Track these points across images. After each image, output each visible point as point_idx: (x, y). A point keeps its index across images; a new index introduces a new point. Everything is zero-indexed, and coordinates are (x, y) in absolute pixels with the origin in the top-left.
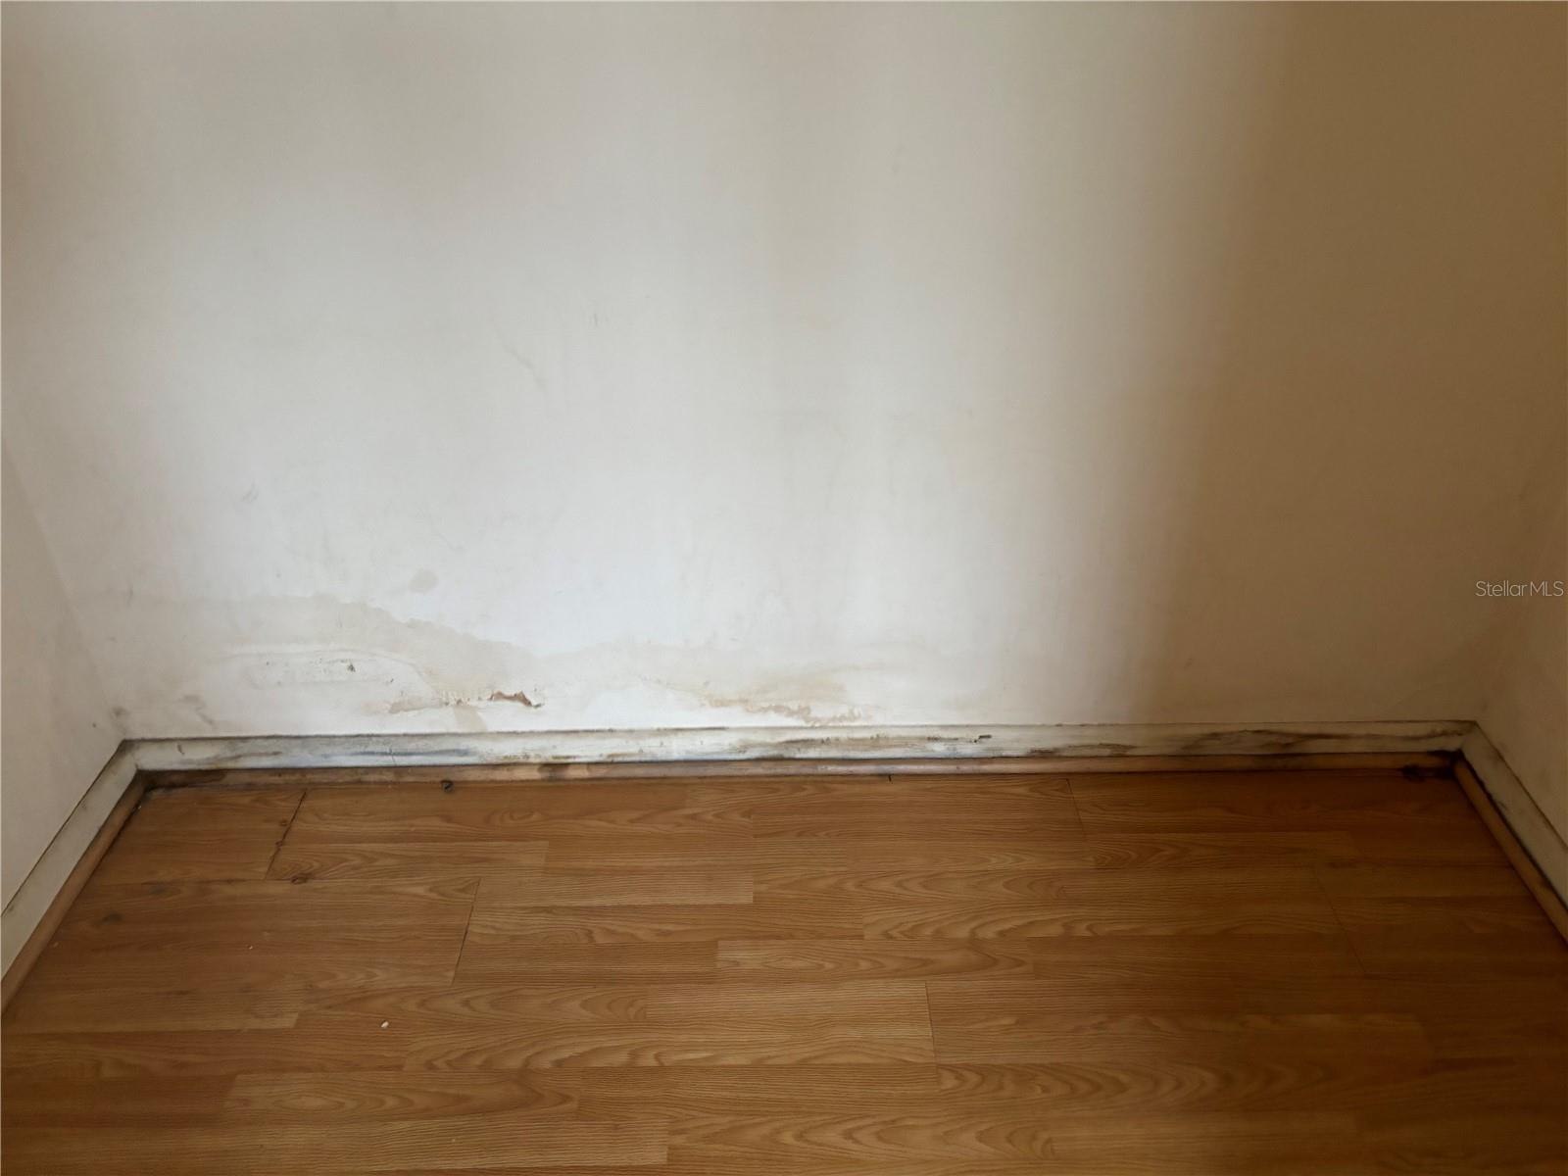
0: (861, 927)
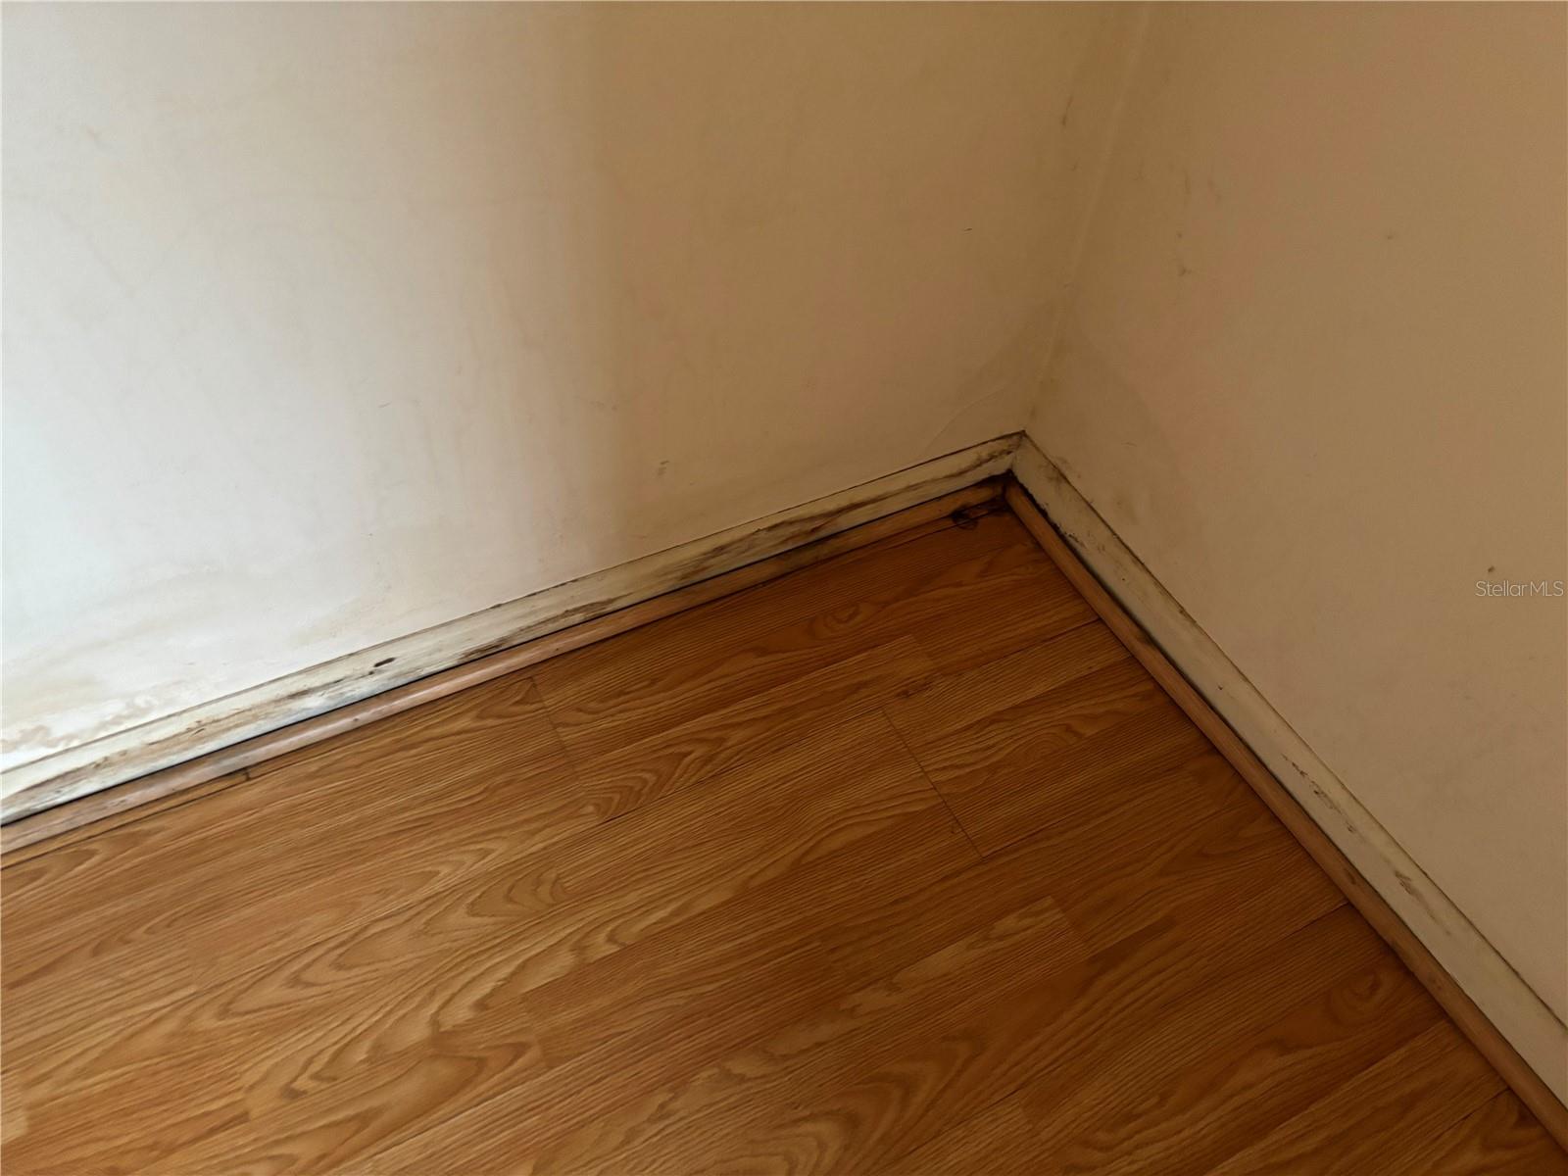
0: (239, 1096)
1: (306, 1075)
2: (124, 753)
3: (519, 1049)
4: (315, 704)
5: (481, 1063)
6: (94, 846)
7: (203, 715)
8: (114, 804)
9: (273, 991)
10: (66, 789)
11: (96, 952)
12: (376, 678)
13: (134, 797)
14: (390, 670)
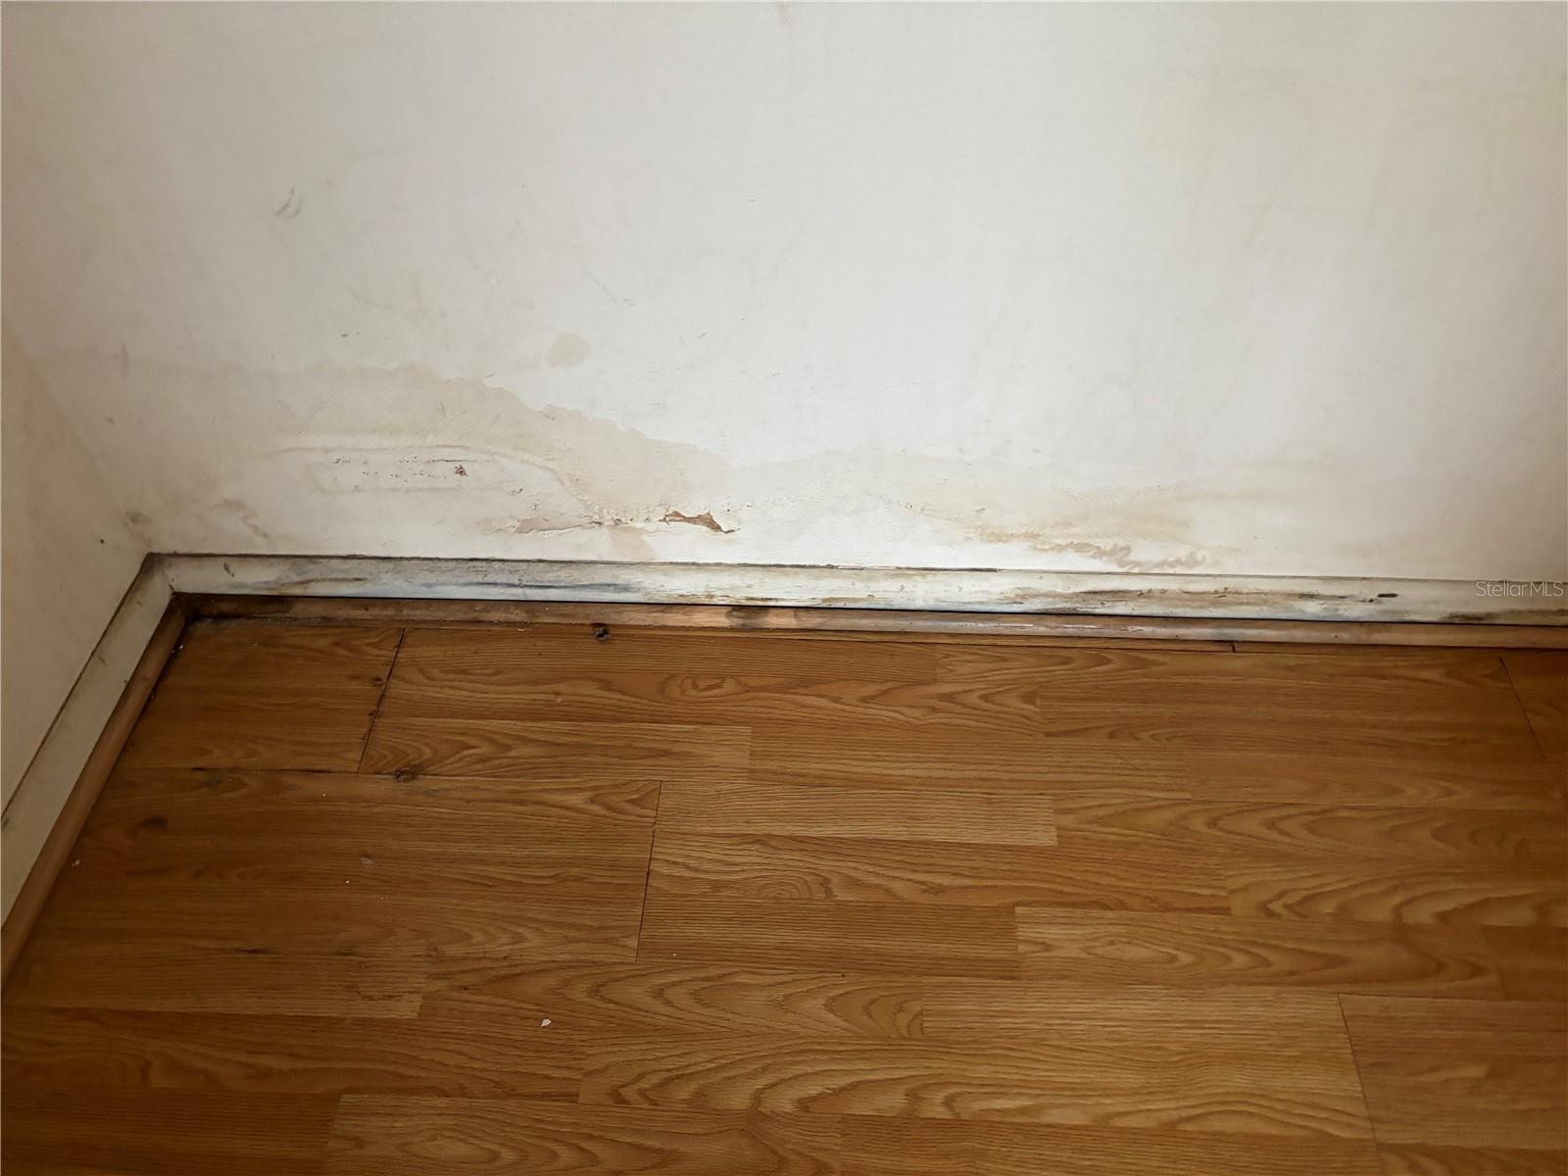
0: (1223, 893)
1: (1281, 902)
2: (1164, 592)
3: (1477, 971)
4: (1312, 609)
5: (1440, 967)
6: (1110, 656)
7: (1232, 584)
8: (1134, 630)
9: (1251, 825)
10: (1107, 604)
11: (1111, 736)
12: (1371, 606)
13: (1147, 630)
14: (1389, 604)
